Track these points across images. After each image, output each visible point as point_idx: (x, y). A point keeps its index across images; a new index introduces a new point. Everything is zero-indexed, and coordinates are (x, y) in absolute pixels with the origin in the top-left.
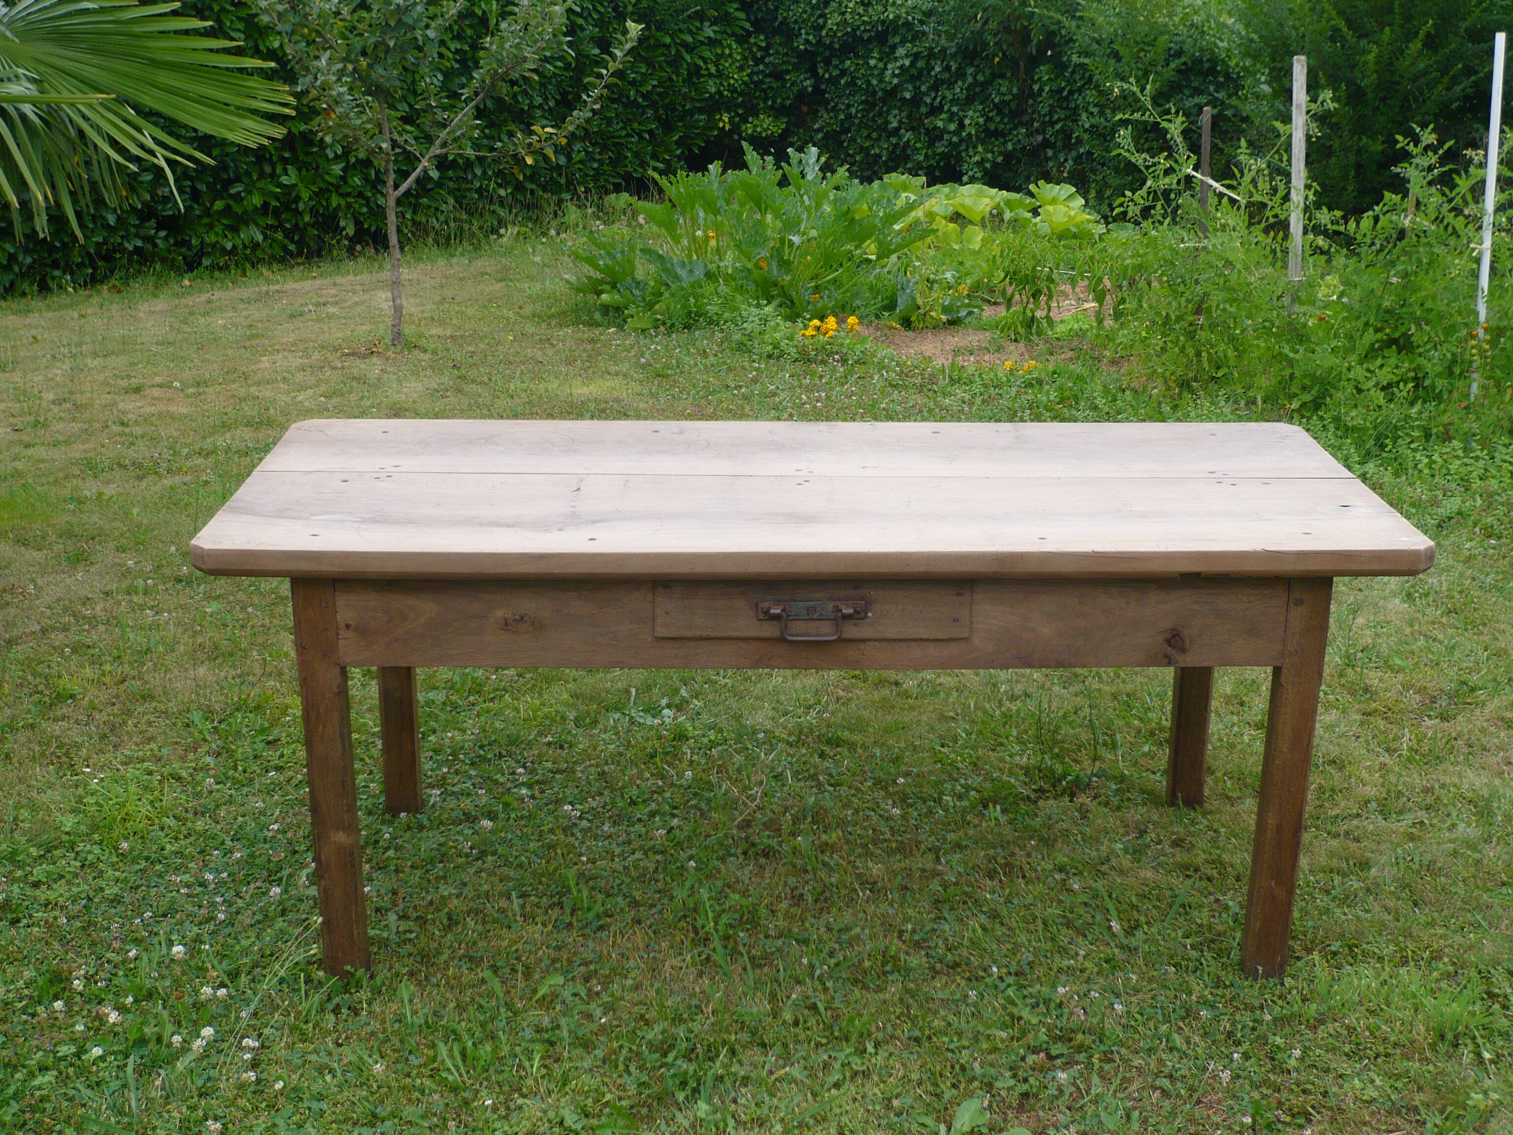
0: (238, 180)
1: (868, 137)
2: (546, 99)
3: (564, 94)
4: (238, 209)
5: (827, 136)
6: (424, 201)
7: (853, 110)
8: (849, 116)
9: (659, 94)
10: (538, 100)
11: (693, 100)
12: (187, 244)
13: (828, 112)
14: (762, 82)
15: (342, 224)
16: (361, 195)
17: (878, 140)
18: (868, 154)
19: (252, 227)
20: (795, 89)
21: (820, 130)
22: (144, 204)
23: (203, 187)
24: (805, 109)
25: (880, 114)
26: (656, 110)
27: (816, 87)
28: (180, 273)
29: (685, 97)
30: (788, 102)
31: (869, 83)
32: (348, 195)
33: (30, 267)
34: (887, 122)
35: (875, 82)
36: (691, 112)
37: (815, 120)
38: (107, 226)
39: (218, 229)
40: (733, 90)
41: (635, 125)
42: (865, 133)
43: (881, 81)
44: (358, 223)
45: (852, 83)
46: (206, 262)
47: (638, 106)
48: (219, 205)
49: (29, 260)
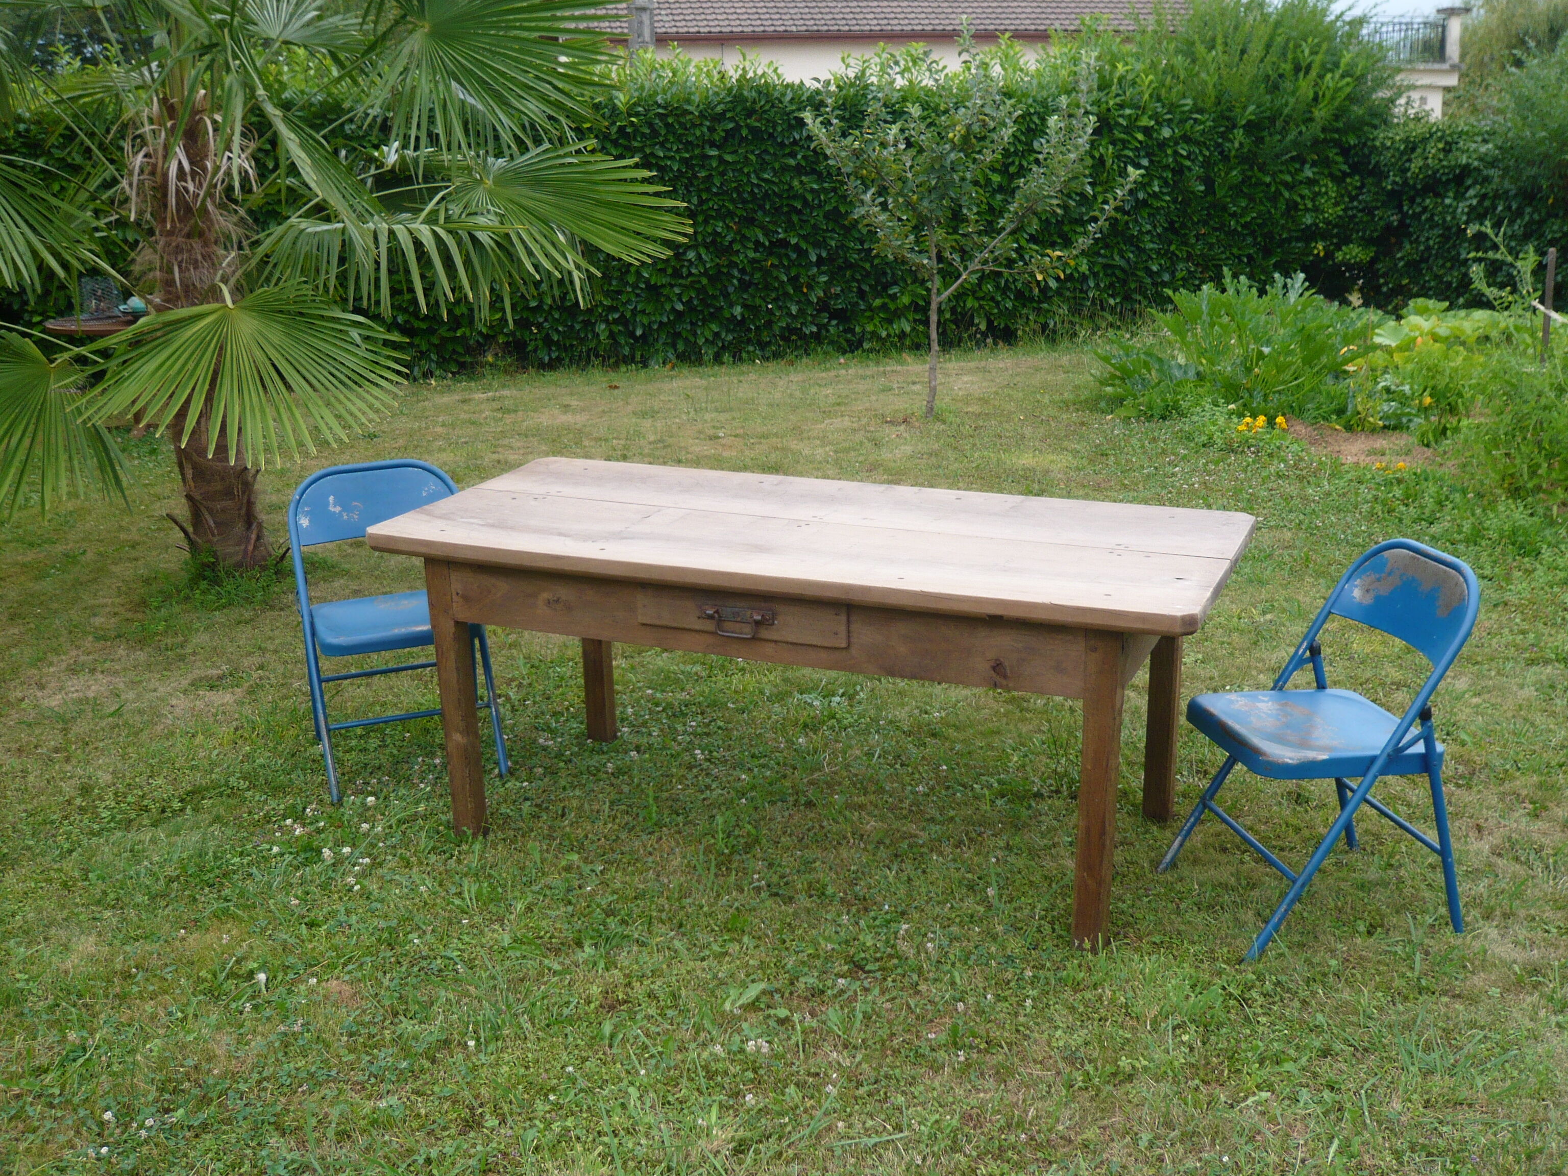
0: (895, 283)
1: (1443, 266)
2: (1155, 227)
3: (1172, 223)
4: (892, 306)
5: (1408, 264)
6: (1045, 306)
7: (1431, 242)
8: (1428, 248)
9: (1258, 225)
10: (1149, 227)
11: (1290, 230)
12: (852, 331)
13: (1411, 243)
14: (1354, 216)
15: (976, 321)
16: (993, 299)
17: (1451, 268)
18: (1441, 282)
19: (903, 320)
20: (1382, 223)
21: (1401, 259)
22: (819, 298)
23: (867, 288)
24: (1393, 240)
25: (1454, 246)
26: (1255, 238)
27: (1401, 222)
28: (844, 352)
29: (1283, 227)
30: (1375, 235)
31: (1444, 221)
32: (983, 298)
33: (730, 343)
34: (1459, 254)
35: (1449, 218)
36: (1289, 240)
37: (1401, 248)
38: (790, 314)
39: (876, 321)
40: (1328, 223)
41: (1235, 251)
42: (1441, 262)
43: (1454, 218)
44: (990, 323)
45: (1431, 218)
46: (866, 346)
47: (1239, 234)
48: (878, 302)
49: (730, 337)
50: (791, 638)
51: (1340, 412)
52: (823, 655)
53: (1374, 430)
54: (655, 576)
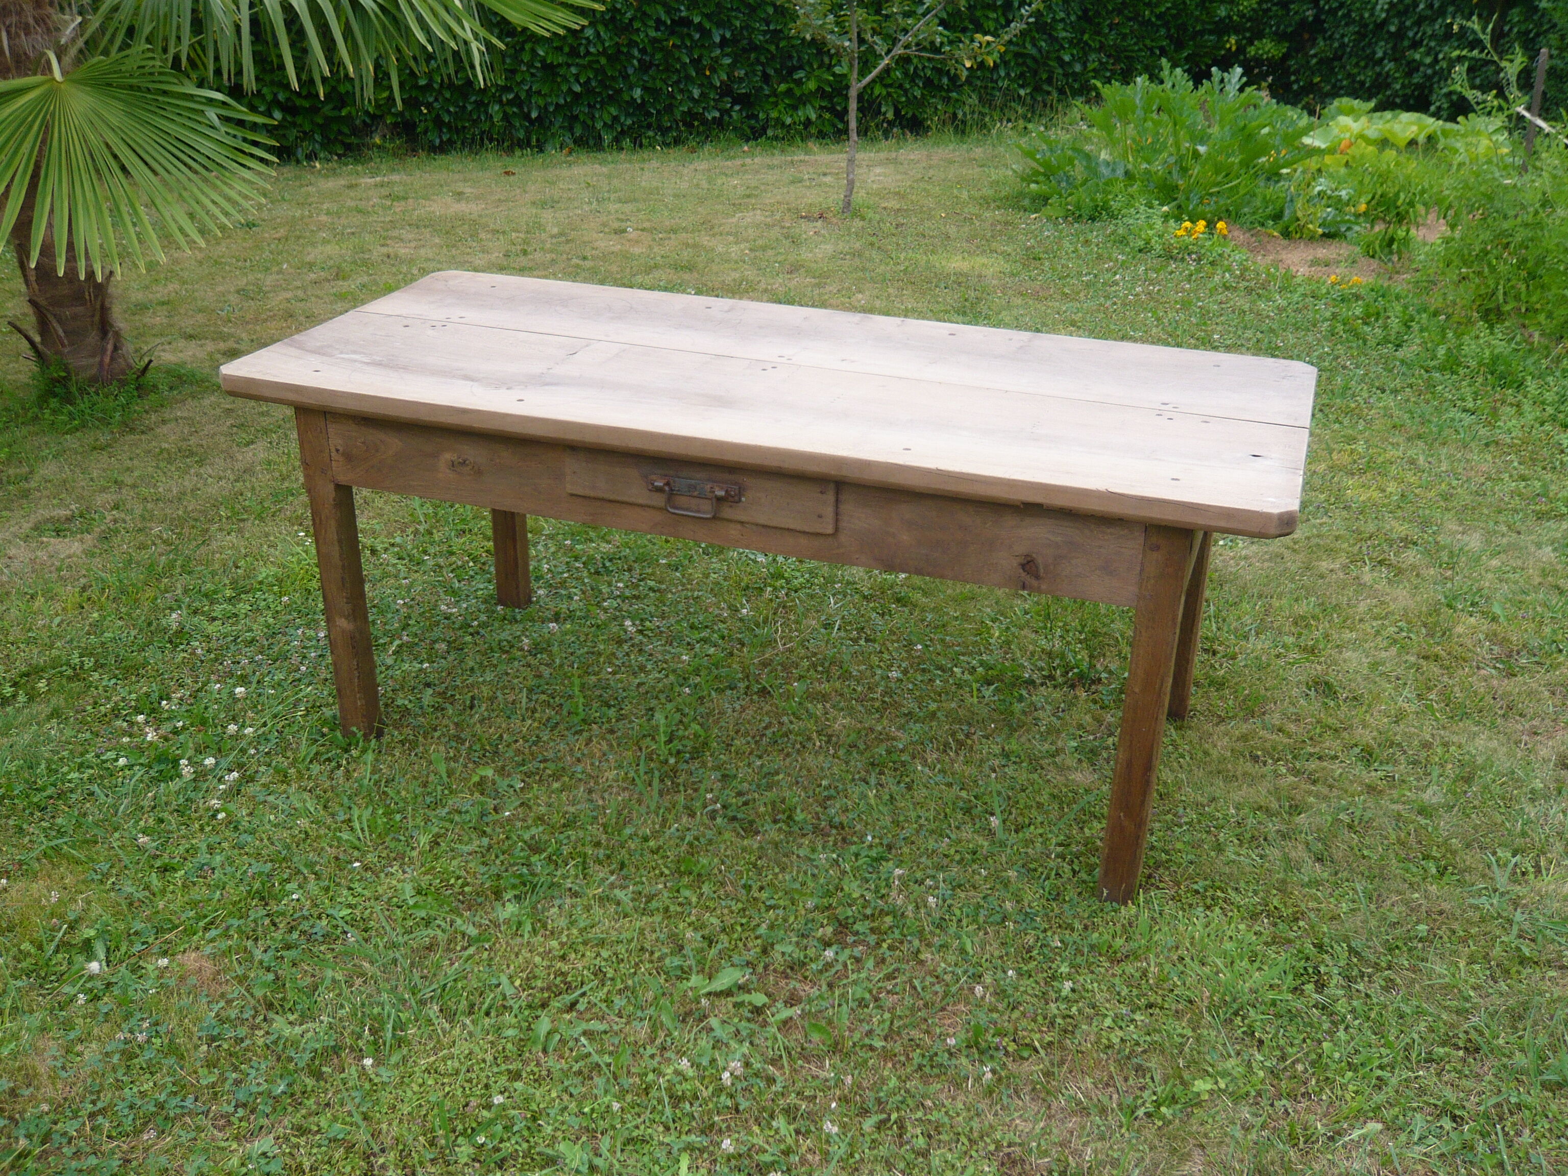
0: (801, 67)
1: (1357, 65)
2: (1068, 15)
3: (1086, 11)
4: (798, 92)
5: (1321, 62)
6: (954, 95)
7: (1346, 40)
8: (1343, 46)
9: (1173, 16)
10: (1062, 15)
11: (1204, 22)
12: (755, 117)
13: (1325, 39)
14: (1269, 10)
15: (883, 109)
16: (901, 86)
17: (1366, 67)
18: (1354, 81)
19: (809, 107)
20: (1297, 17)
21: (1315, 56)
22: (722, 82)
23: (772, 72)
24: (1306, 36)
25: (1370, 44)
26: (1169, 30)
27: (1317, 18)
28: (748, 140)
29: (1197, 19)
30: (1289, 30)
31: (1362, 17)
32: (890, 86)
33: (630, 128)
34: (1374, 53)
35: (1366, 15)
36: (1202, 33)
37: (1313, 46)
38: (692, 99)
39: (781, 107)
40: (1242, 16)
41: (1148, 42)
42: (1354, 61)
43: (1372, 15)
44: (897, 112)
45: (1347, 15)
46: (770, 133)
47: (1153, 25)
48: (783, 87)
49: (629, 122)
50: (762, 520)
51: (1277, 217)
52: (803, 541)
53: (1312, 238)
54: (589, 438)
